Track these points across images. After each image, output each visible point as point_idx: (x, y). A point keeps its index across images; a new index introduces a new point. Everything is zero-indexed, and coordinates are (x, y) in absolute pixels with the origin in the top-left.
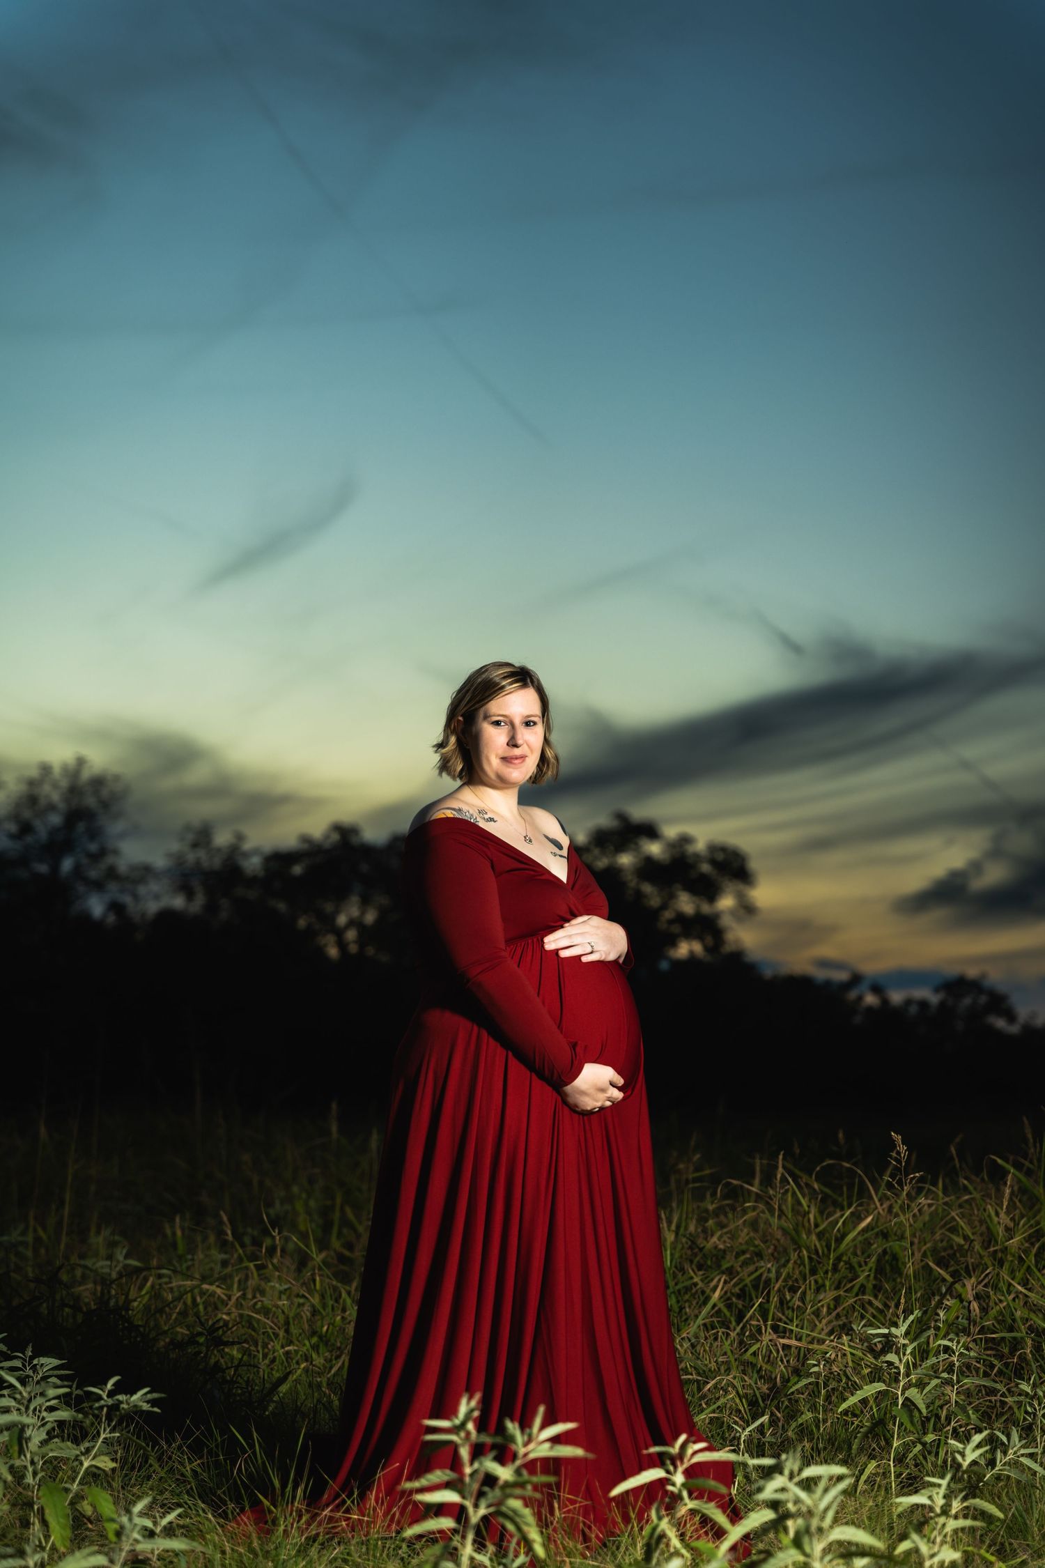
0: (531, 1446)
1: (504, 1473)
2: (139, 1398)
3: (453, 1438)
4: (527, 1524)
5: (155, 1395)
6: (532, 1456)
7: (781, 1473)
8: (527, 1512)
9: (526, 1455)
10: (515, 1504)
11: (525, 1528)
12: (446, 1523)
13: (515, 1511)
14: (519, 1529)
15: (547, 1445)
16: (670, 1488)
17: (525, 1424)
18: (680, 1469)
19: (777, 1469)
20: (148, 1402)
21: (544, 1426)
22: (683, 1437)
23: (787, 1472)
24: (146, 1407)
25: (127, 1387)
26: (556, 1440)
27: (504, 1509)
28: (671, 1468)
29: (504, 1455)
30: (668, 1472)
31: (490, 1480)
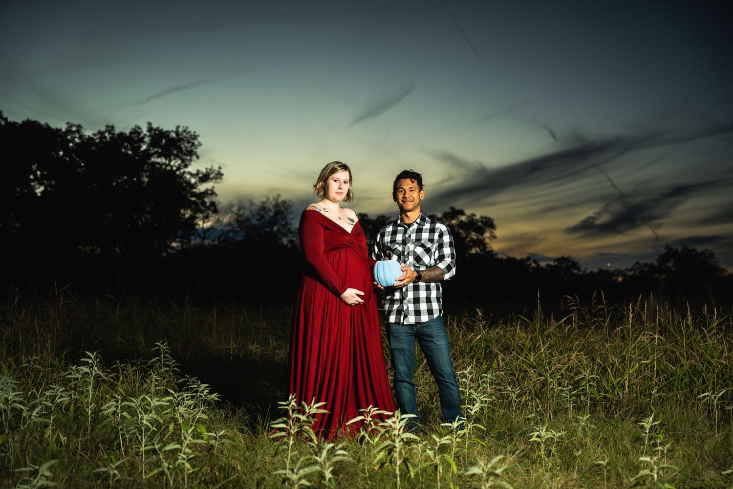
0: (311, 410)
1: (303, 418)
2: (214, 396)
3: (288, 407)
4: (312, 434)
5: (218, 395)
6: (311, 413)
7: (394, 417)
8: (311, 430)
9: (309, 413)
10: (307, 428)
11: (311, 435)
12: (283, 434)
13: (307, 430)
14: (309, 435)
15: (316, 409)
16: (366, 422)
18: (369, 416)
19: (393, 416)
20: (217, 397)
21: (314, 404)
23: (396, 417)
24: (216, 399)
25: (210, 393)
26: (318, 408)
27: (303, 429)
28: (366, 416)
29: (304, 413)
30: (365, 417)
31: (298, 420)
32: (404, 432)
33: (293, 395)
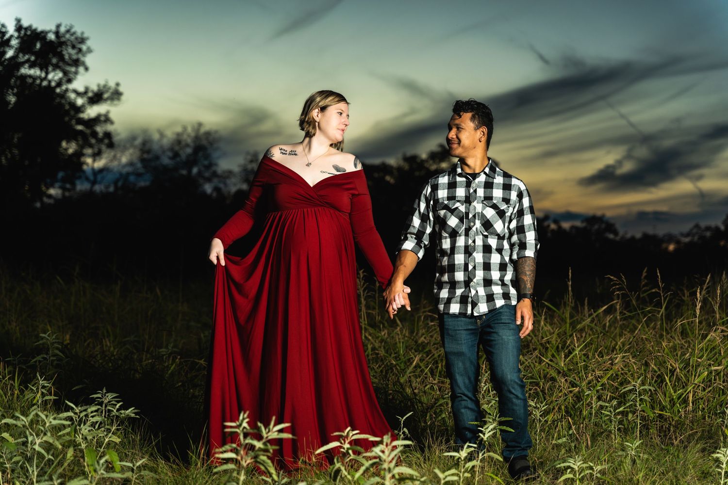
0: (270, 434)
1: (258, 445)
2: (130, 412)
3: (237, 430)
4: (269, 466)
5: (136, 411)
6: (270, 438)
7: (382, 444)
8: (269, 462)
9: (267, 437)
10: (264, 458)
11: (269, 468)
12: (231, 466)
13: (264, 461)
14: (266, 468)
15: (276, 433)
16: (342, 450)
17: (267, 425)
18: (347, 442)
19: (381, 442)
20: (134, 413)
21: (275, 425)
22: (349, 428)
23: (385, 444)
24: (133, 415)
25: (125, 407)
27: (258, 460)
28: (343, 442)
29: (259, 437)
30: (341, 443)
31: (252, 447)
32: (397, 465)
33: (245, 413)
